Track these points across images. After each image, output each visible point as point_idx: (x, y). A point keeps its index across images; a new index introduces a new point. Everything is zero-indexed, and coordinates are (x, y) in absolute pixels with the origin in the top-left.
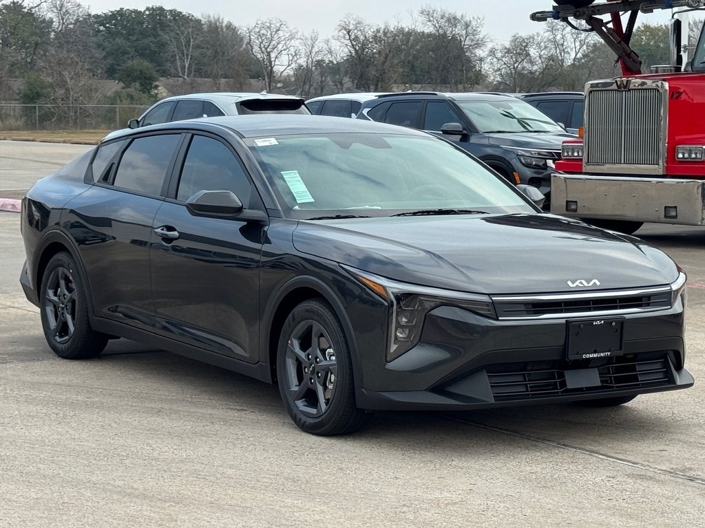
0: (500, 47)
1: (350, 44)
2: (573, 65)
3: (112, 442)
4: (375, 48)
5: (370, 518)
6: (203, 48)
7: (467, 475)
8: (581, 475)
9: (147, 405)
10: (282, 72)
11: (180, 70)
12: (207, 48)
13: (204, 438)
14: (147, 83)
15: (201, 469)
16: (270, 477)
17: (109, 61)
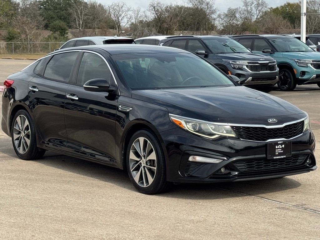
0: (222, 13)
1: (155, 13)
2: (256, 21)
3: (48, 196)
4: (167, 14)
5: (163, 229)
6: (88, 15)
7: (206, 209)
8: (257, 208)
9: (63, 179)
10: (124, 26)
11: (78, 26)
12: (90, 15)
13: (89, 194)
14: (63, 32)
15: (87, 208)
16: (119, 211)
17: (46, 22)
